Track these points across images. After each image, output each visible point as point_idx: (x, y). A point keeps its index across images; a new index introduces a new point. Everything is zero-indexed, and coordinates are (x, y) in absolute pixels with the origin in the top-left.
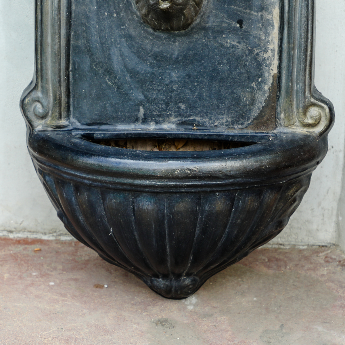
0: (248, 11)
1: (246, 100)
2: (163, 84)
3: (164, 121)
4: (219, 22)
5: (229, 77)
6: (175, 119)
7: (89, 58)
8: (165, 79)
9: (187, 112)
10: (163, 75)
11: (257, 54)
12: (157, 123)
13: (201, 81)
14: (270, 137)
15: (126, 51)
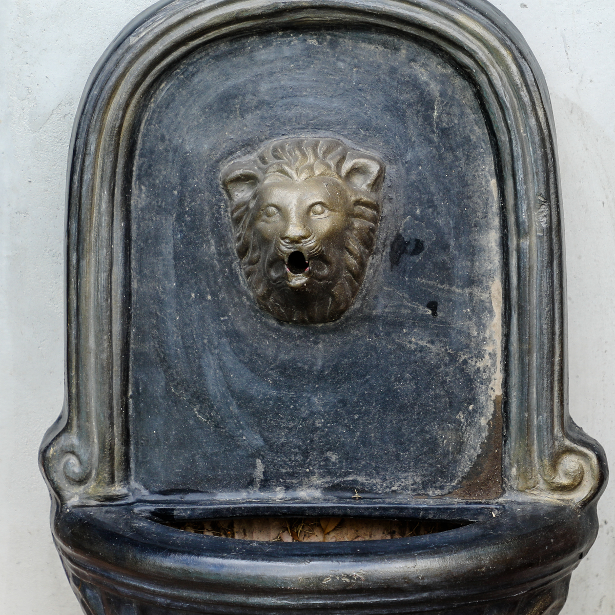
0: (446, 286)
1: (448, 445)
2: (298, 418)
3: (300, 484)
4: (395, 306)
5: (415, 404)
6: (319, 479)
7: (162, 374)
8: (300, 410)
9: (341, 468)
10: (296, 402)
11: (465, 362)
12: (287, 488)
13: (366, 411)
14: (492, 510)
15: (229, 360)
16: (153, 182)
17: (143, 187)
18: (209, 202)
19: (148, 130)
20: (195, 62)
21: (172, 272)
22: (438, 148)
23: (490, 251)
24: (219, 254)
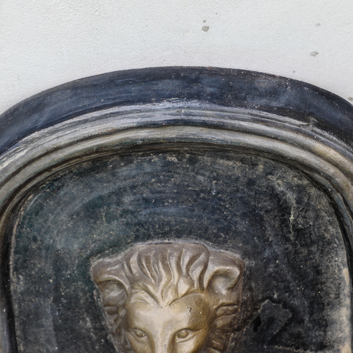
16: (29, 273)
17: (20, 276)
18: (83, 290)
19: (19, 232)
20: (59, 178)
21: (54, 340)
22: (294, 245)
23: (341, 323)
24: (95, 328)
